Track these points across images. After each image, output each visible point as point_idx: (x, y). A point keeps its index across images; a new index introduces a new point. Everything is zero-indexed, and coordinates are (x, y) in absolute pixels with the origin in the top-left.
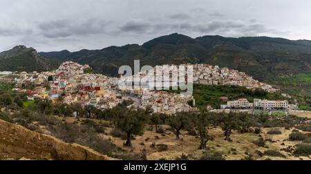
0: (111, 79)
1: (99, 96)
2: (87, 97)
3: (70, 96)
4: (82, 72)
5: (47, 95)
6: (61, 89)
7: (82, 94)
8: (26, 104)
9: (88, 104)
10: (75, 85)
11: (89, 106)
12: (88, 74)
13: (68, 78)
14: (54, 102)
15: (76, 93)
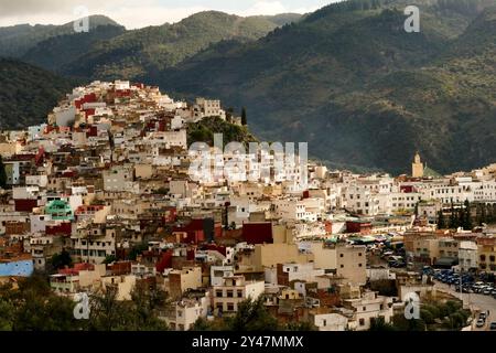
6: (49, 231)
10: (131, 211)
13: (94, 176)
15: (133, 254)
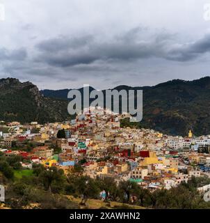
0: (170, 138)
1: (146, 167)
2: (124, 168)
3: (96, 164)
4: (118, 125)
5: (55, 161)
6: (79, 152)
7: (116, 162)
8: (18, 175)
9: (126, 178)
10: (104, 146)
11: (128, 183)
12: (128, 129)
13: (92, 135)
14: (66, 172)
15: (105, 160)
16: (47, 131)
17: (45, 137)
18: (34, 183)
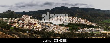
0: (40, 21)
1: (35, 27)
6: (23, 24)
8: (11, 28)
13: (25, 20)
14: (20, 28)
15: (27, 25)
16: (16, 20)
17: (16, 21)
18: (14, 30)
